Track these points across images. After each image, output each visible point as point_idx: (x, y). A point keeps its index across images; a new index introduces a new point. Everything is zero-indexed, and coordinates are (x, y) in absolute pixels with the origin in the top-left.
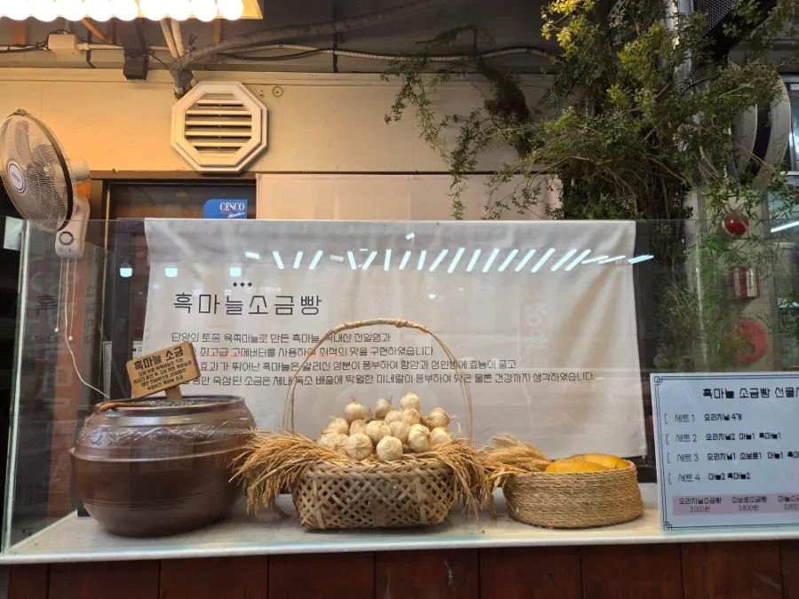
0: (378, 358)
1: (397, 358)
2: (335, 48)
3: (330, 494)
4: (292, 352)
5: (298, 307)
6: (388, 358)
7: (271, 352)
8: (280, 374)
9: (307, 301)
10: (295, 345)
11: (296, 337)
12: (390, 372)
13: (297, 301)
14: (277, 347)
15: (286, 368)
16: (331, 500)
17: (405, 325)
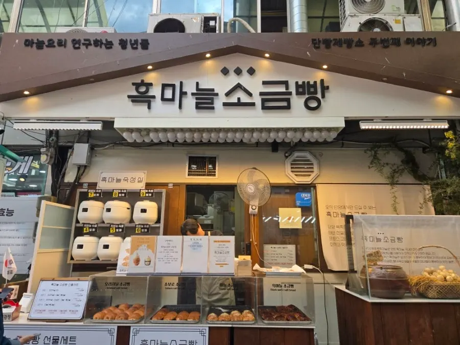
0: (420, 255)
1: (425, 255)
2: (342, 140)
3: (439, 289)
4: (397, 253)
5: (396, 240)
6: (423, 256)
7: (391, 253)
8: (395, 259)
9: (399, 239)
10: (397, 251)
11: (398, 249)
12: (424, 259)
13: (396, 239)
14: (393, 251)
15: (396, 258)
16: (439, 291)
17: (440, 247)
